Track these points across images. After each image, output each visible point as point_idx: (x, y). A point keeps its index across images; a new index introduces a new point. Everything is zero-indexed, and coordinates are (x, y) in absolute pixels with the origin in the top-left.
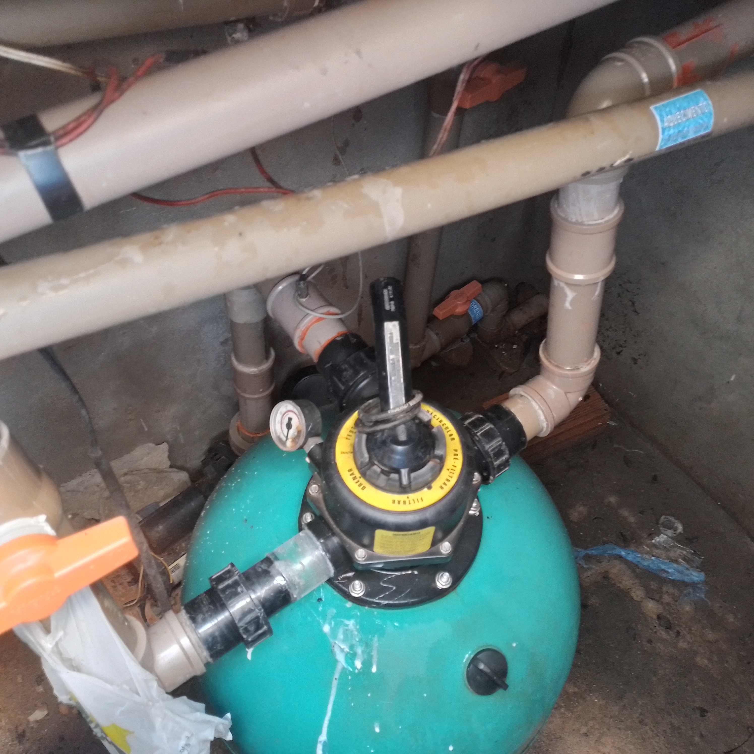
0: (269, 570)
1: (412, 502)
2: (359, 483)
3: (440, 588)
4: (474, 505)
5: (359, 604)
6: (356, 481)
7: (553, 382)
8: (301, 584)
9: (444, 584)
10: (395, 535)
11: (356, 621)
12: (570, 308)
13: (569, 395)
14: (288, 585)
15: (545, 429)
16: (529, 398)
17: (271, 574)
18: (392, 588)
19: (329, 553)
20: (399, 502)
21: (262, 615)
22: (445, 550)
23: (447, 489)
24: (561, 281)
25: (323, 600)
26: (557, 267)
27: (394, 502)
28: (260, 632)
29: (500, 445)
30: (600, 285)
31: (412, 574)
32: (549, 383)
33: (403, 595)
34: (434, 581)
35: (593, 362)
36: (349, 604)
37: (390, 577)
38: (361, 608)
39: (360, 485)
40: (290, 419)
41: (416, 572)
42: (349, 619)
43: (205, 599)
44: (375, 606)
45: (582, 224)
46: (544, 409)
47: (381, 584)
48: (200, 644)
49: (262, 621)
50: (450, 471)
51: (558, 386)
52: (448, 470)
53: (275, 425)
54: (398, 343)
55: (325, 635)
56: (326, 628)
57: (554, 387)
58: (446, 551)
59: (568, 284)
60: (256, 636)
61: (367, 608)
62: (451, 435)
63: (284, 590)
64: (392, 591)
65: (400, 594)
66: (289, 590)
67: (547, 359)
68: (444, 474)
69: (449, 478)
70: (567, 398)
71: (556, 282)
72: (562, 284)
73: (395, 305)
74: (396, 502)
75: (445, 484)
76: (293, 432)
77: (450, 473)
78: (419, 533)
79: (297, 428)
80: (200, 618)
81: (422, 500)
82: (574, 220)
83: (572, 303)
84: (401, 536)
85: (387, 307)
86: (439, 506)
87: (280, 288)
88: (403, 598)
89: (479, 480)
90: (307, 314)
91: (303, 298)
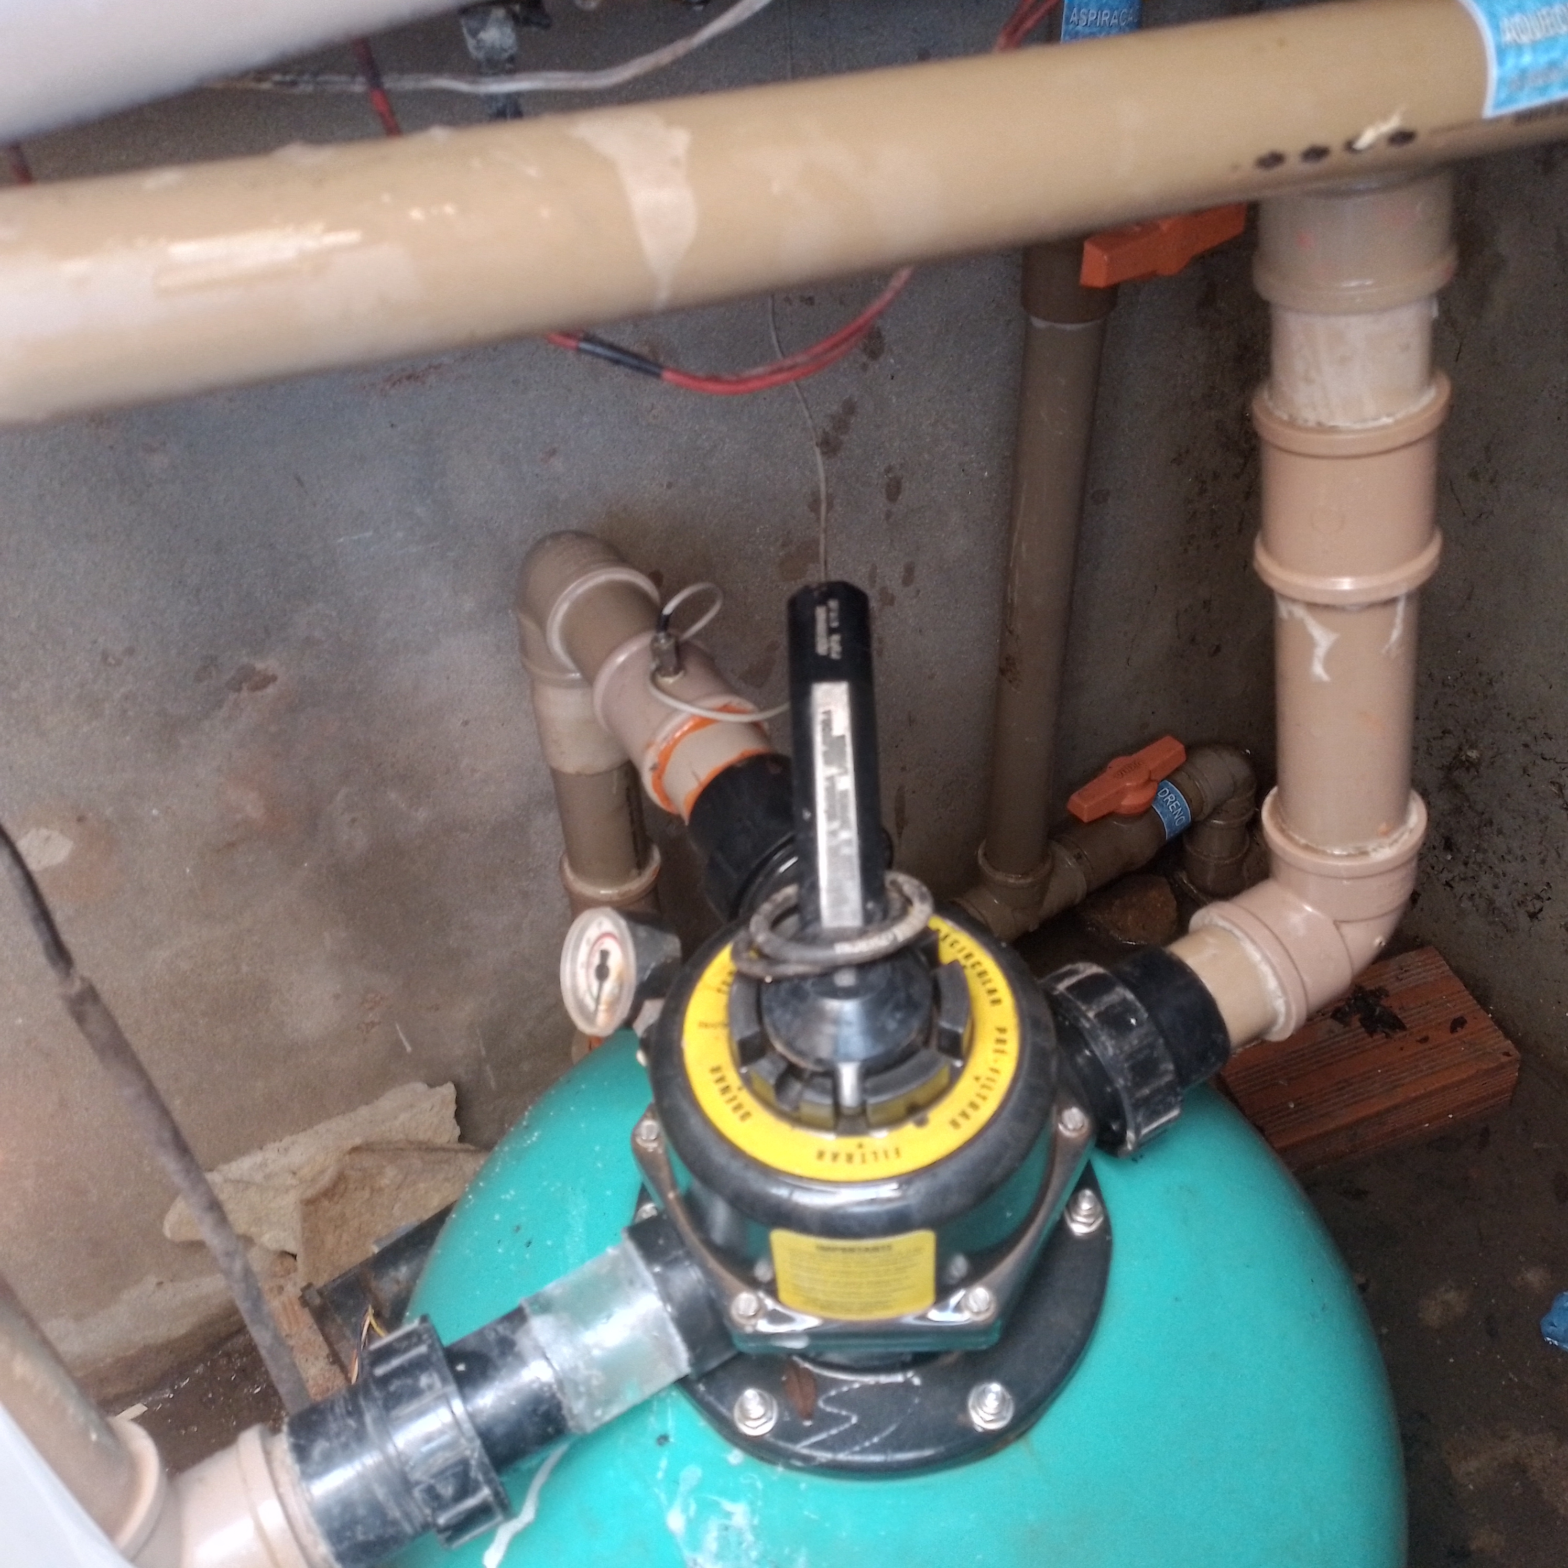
0: (514, 1337)
1: (870, 1157)
2: (735, 1103)
3: (980, 1430)
4: (1085, 1206)
5: (762, 1459)
6: (729, 1096)
7: (1302, 895)
8: (595, 1382)
9: (990, 1418)
10: (827, 1249)
11: (752, 1503)
12: (1325, 677)
13: (1347, 929)
14: (560, 1383)
15: (1281, 1020)
16: (1237, 933)
17: (516, 1349)
18: (847, 1419)
19: (673, 1306)
20: (835, 1157)
21: (476, 1455)
23: (969, 1129)
24: (1294, 601)
25: (672, 1440)
26: (1281, 564)
27: (821, 1155)
28: (471, 1502)
29: (1152, 1046)
30: (1401, 607)
31: (907, 1384)
32: (1290, 897)
33: (876, 1440)
34: (963, 1408)
35: (1406, 836)
36: (736, 1456)
37: (845, 1389)
38: (766, 1468)
39: (738, 1108)
41: (917, 1381)
42: (734, 1499)
43: (342, 1402)
44: (799, 1464)
45: (1334, 430)
46: (1275, 960)
47: (821, 1404)
48: (312, 1521)
49: (476, 1473)
50: (983, 1081)
51: (1314, 904)
52: (977, 1079)
53: (570, 972)
54: (843, 737)
55: (669, 1535)
56: (676, 1521)
57: (1309, 909)
58: (978, 1313)
59: (1312, 606)
60: (460, 1514)
61: (780, 1469)
62: (992, 991)
63: (547, 1394)
64: (847, 1426)
65: (868, 1437)
66: (559, 1395)
67: (1282, 831)
68: (965, 1089)
69: (978, 1101)
70: (1342, 936)
71: (1284, 609)
72: (1300, 612)
73: (842, 643)
74: (828, 1157)
75: (964, 1115)
76: (609, 987)
77: (984, 1086)
78: (889, 1247)
79: (619, 976)
80: (319, 1447)
81: (897, 1152)
82: (1311, 424)
83: (1328, 661)
84: (840, 1255)
85: (822, 648)
86: (946, 1175)
87: (621, 658)
88: (875, 1449)
89: (1085, 1130)
90: (675, 711)
91: (668, 674)
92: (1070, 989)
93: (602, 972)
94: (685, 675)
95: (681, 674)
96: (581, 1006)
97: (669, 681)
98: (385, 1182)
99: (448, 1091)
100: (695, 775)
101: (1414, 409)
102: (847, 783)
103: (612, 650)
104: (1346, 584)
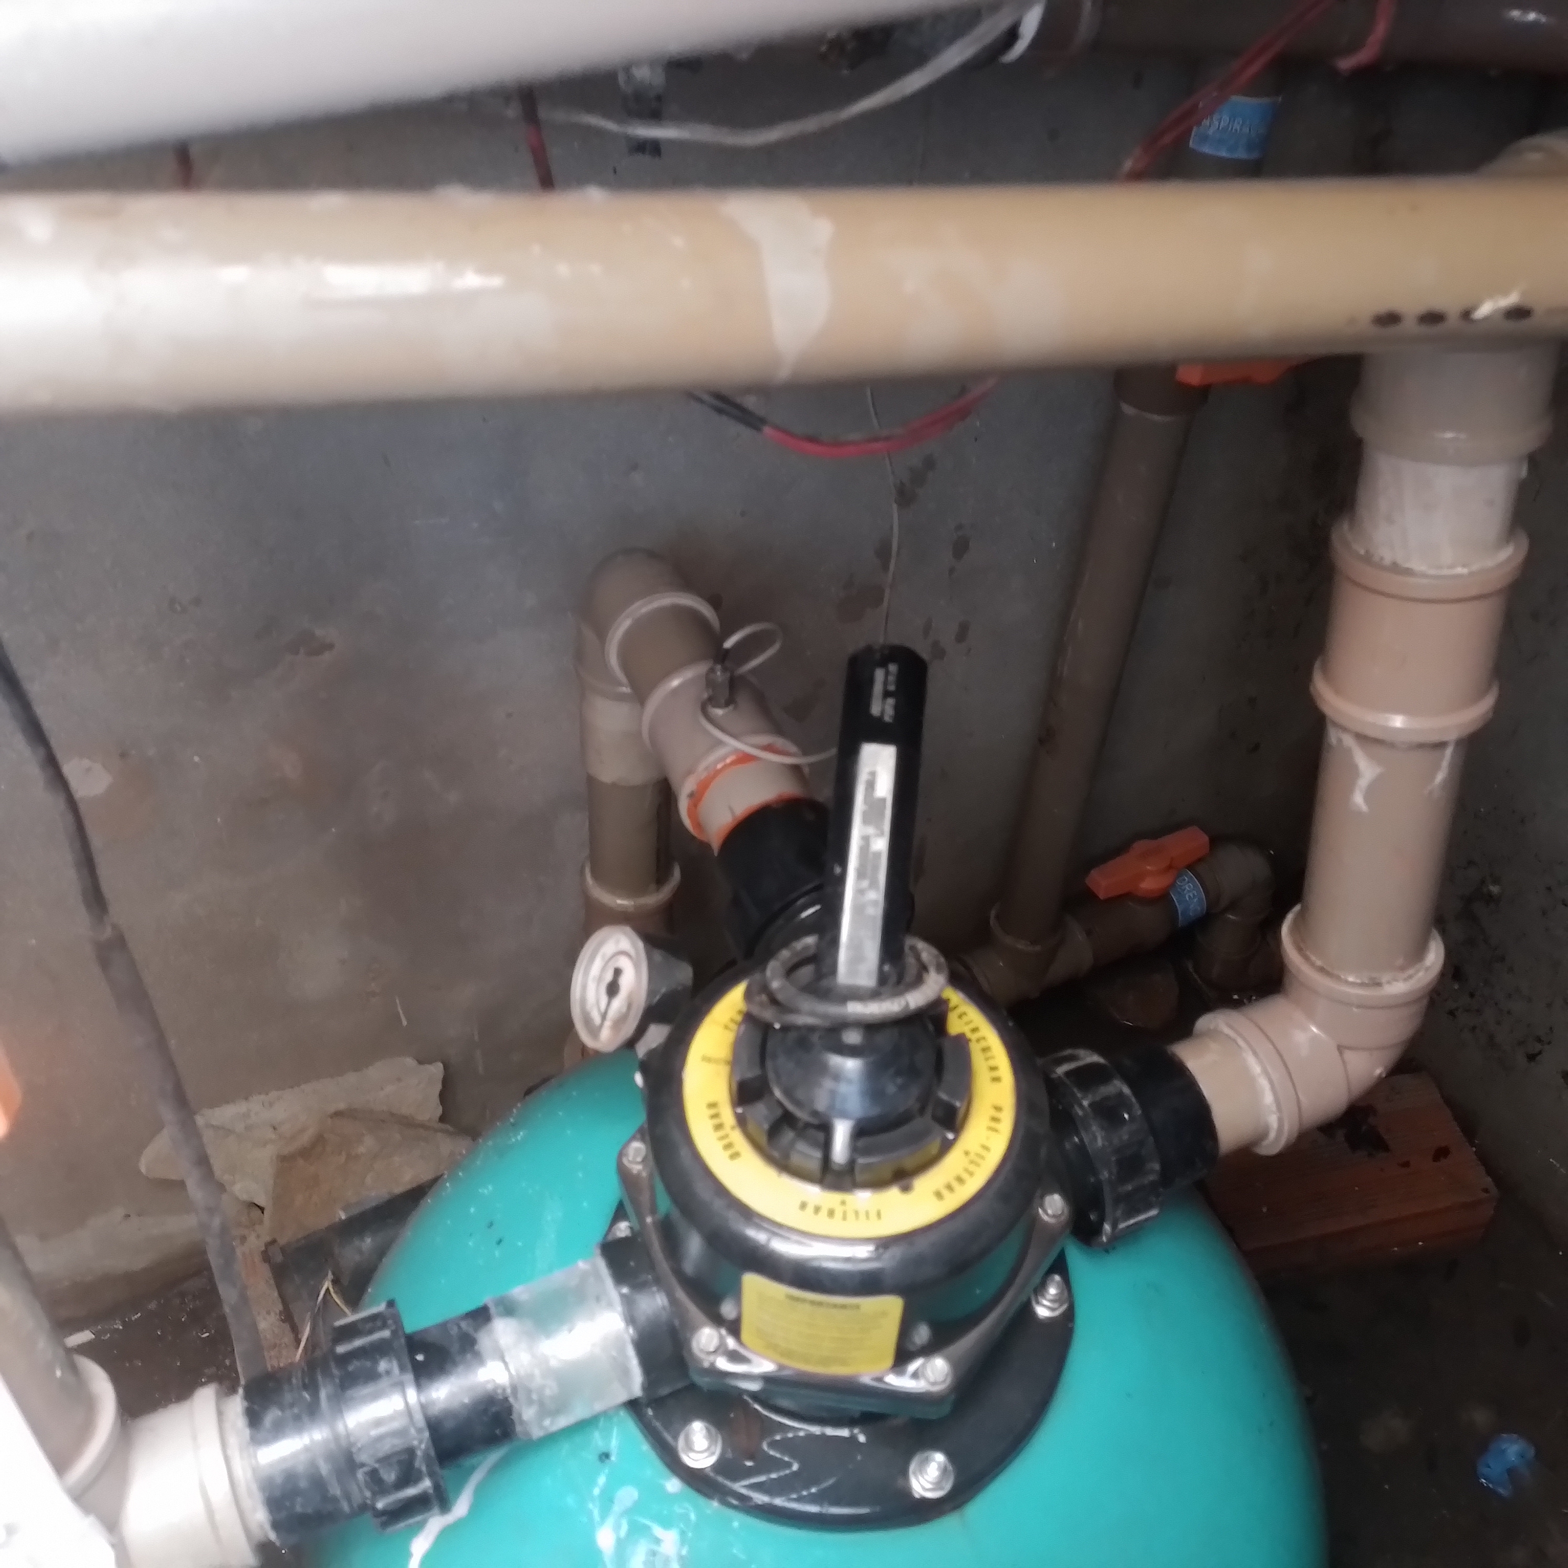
0: (475, 1335)
2: (726, 1141)
3: (917, 1496)
4: (1052, 1291)
5: (699, 1491)
6: (721, 1133)
7: (1311, 1015)
8: (548, 1392)
9: (929, 1486)
10: (797, 1299)
11: (683, 1533)
12: (1364, 808)
13: (1348, 1055)
14: (514, 1389)
15: (1272, 1135)
16: (1241, 1042)
17: (476, 1347)
18: (789, 1465)
19: (635, 1328)
21: (423, 1446)
22: (932, 1379)
23: (953, 1203)
24: (1345, 729)
25: (613, 1458)
26: (1338, 692)
28: (411, 1492)
29: (1141, 1144)
30: (1449, 752)
31: (853, 1439)
33: (813, 1490)
34: (905, 1473)
35: (1421, 974)
36: (673, 1485)
37: (790, 1435)
38: (701, 1500)
39: (728, 1146)
41: (862, 1438)
42: (666, 1526)
43: (299, 1374)
44: (735, 1502)
45: (1408, 572)
46: (1275, 1077)
47: (765, 1447)
48: (254, 1487)
49: (420, 1464)
50: (972, 1156)
51: (1319, 1026)
52: (967, 1153)
53: (581, 983)
54: (883, 800)
56: (606, 1539)
57: (1314, 1029)
58: (934, 1384)
59: (1363, 739)
60: (400, 1501)
61: (715, 1504)
62: (993, 1069)
63: (500, 1397)
64: (787, 1472)
65: (807, 1487)
66: (511, 1400)
67: (1300, 950)
68: (953, 1162)
69: (965, 1176)
70: (1344, 1062)
71: (1333, 736)
72: (1348, 741)
73: (896, 708)
74: (810, 1209)
75: (950, 1188)
76: (618, 1003)
77: (972, 1162)
78: (857, 1307)
79: (629, 996)
80: (272, 1415)
81: (879, 1215)
82: (1387, 562)
83: (1369, 795)
84: (807, 1307)
85: (876, 709)
86: (923, 1245)
87: (675, 683)
88: (813, 1499)
89: (1063, 1218)
90: (720, 743)
91: (719, 707)
92: (1068, 1074)
93: (613, 989)
94: (735, 708)
95: (731, 707)
96: (587, 1020)
97: (719, 712)
98: (361, 1150)
99: (437, 1069)
100: (731, 809)
101: (1490, 563)
102: (881, 845)
103: (668, 674)
104: (1398, 721)
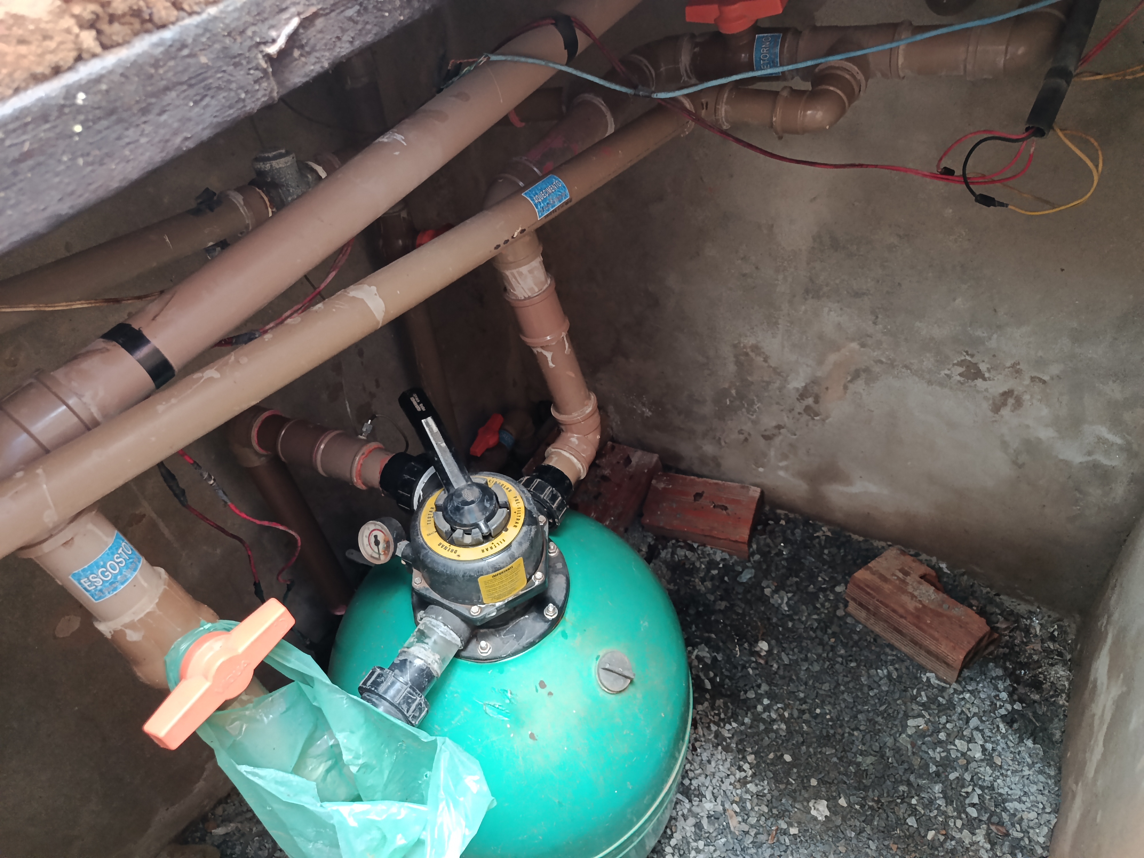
0: (406, 658)
1: (497, 545)
2: (450, 550)
3: (551, 619)
4: (552, 546)
5: (492, 662)
6: (447, 549)
9: (553, 615)
10: (495, 576)
12: (553, 365)
13: (588, 437)
14: (427, 663)
15: (582, 471)
16: (561, 451)
17: (409, 661)
18: (512, 636)
20: (487, 550)
23: (520, 525)
24: (537, 347)
27: (483, 551)
29: (552, 491)
30: (565, 339)
32: (569, 434)
33: (523, 638)
34: (544, 616)
35: (592, 404)
38: (494, 664)
39: (452, 551)
40: (376, 537)
41: (528, 617)
44: (504, 657)
46: (573, 454)
47: (503, 637)
51: (577, 433)
52: (515, 512)
53: (364, 549)
54: (436, 431)
57: (575, 435)
58: (540, 579)
59: (543, 347)
61: (499, 662)
62: (507, 489)
63: (424, 668)
64: (513, 638)
65: (521, 638)
66: (427, 667)
67: (559, 414)
68: (514, 516)
69: (519, 518)
70: (589, 440)
71: (535, 351)
72: (540, 350)
73: (424, 405)
74: (485, 550)
75: (517, 523)
76: (381, 546)
77: (518, 513)
78: (512, 567)
79: (384, 541)
81: (504, 540)
84: (499, 576)
85: (419, 409)
86: (520, 539)
89: (545, 521)
93: (377, 543)
96: (373, 557)
102: (444, 445)
104: (549, 338)
